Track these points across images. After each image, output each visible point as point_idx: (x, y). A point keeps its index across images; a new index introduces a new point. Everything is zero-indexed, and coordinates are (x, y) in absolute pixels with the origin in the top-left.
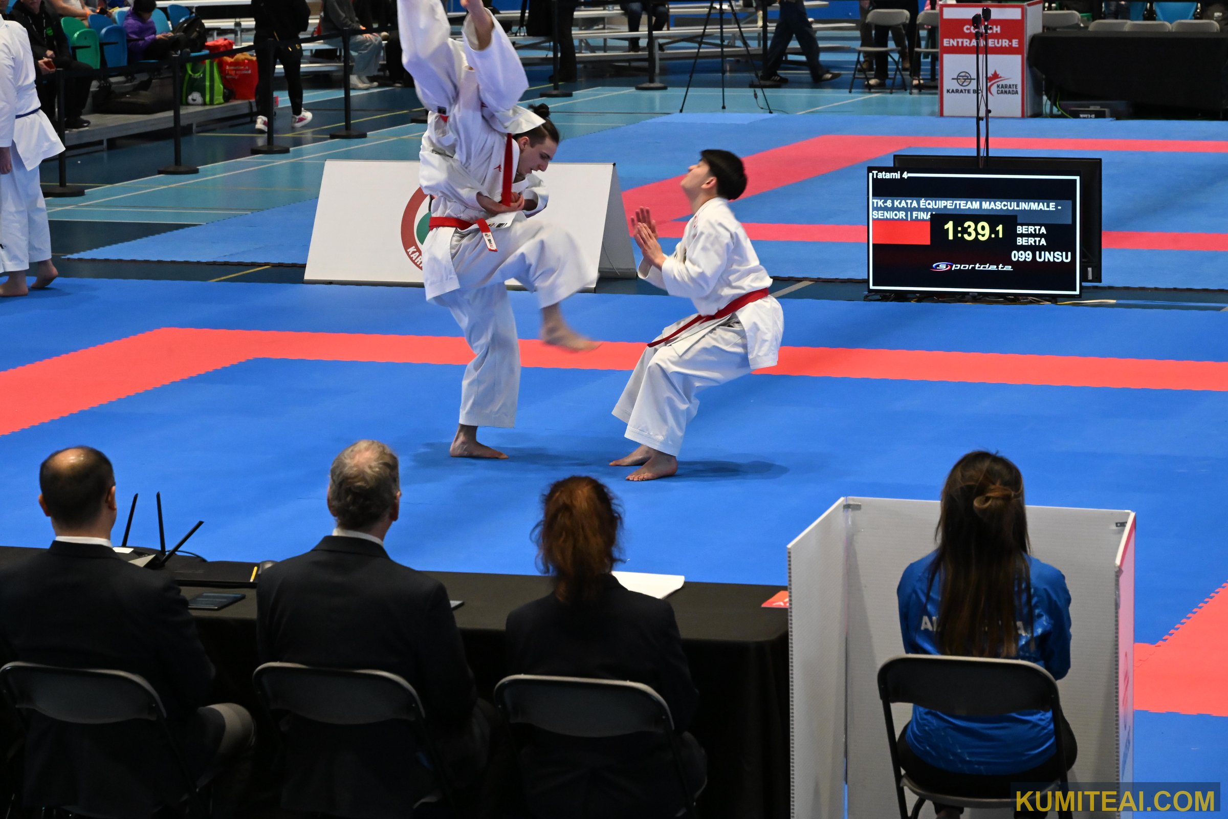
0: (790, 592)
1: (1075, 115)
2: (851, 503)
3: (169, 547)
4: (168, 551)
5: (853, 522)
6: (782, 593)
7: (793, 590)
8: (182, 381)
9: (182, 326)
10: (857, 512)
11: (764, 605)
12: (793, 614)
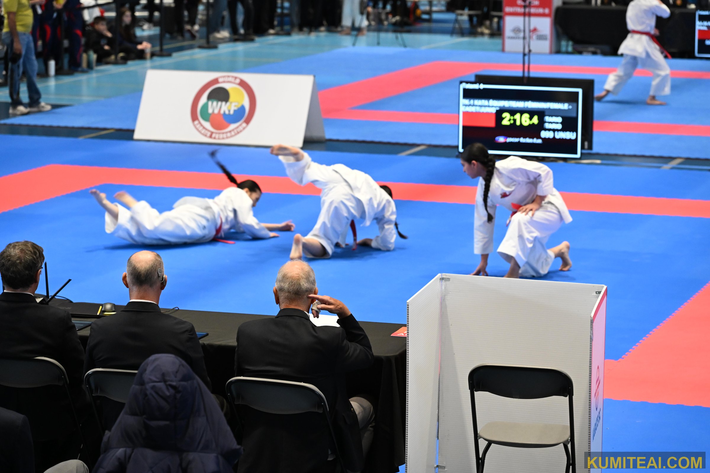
0: (408, 328)
1: (580, 53)
2: (445, 277)
3: (51, 294)
4: (51, 296)
5: (445, 288)
6: (403, 328)
7: (409, 327)
8: (63, 196)
9: (64, 163)
10: (447, 282)
11: (392, 335)
12: (409, 340)
